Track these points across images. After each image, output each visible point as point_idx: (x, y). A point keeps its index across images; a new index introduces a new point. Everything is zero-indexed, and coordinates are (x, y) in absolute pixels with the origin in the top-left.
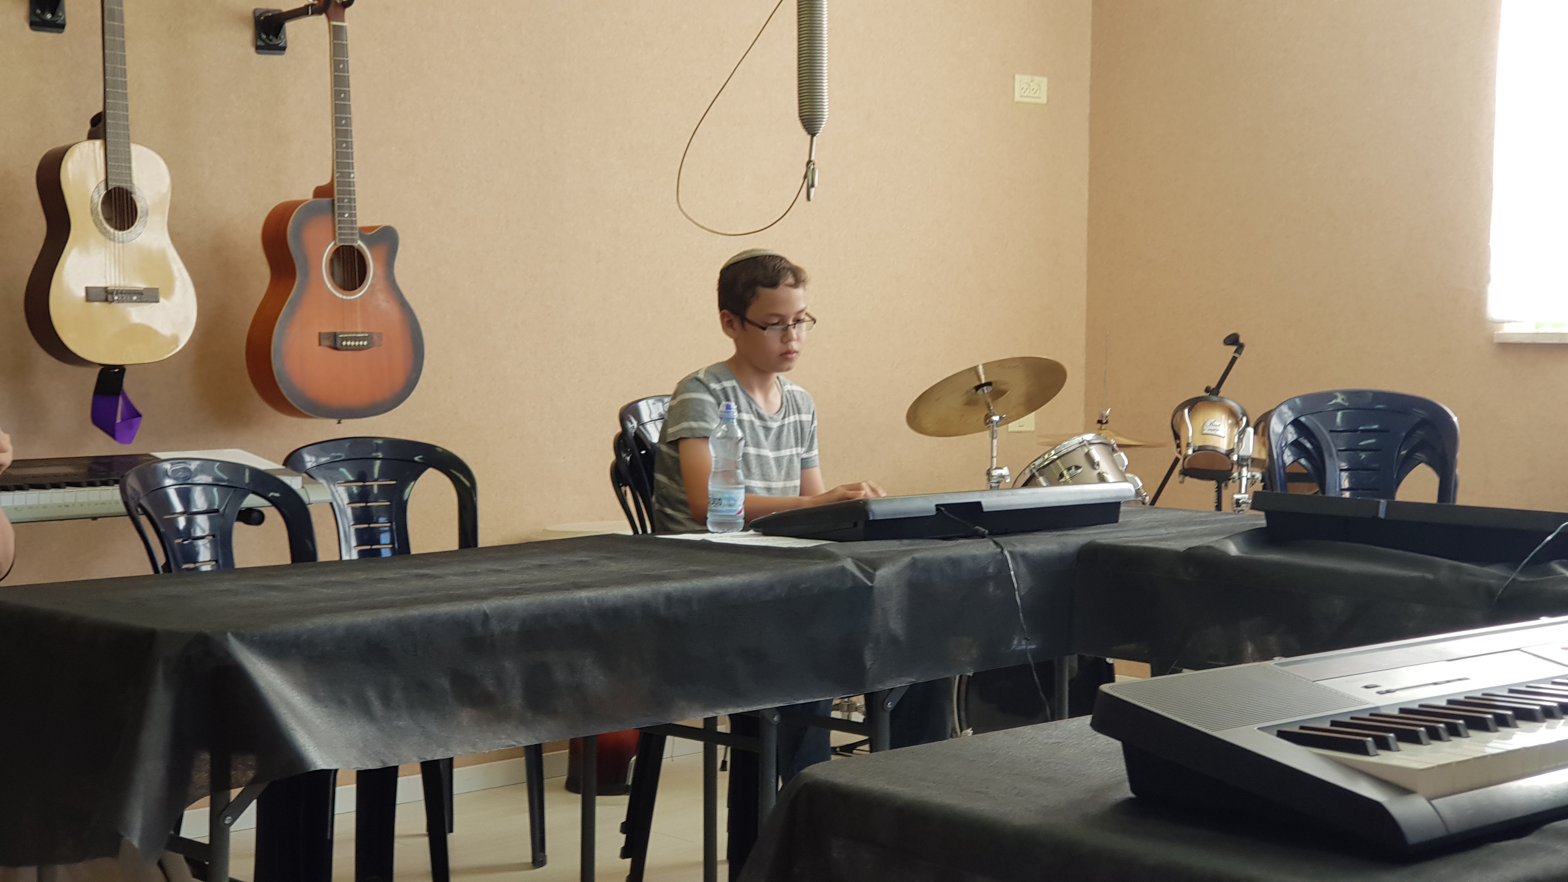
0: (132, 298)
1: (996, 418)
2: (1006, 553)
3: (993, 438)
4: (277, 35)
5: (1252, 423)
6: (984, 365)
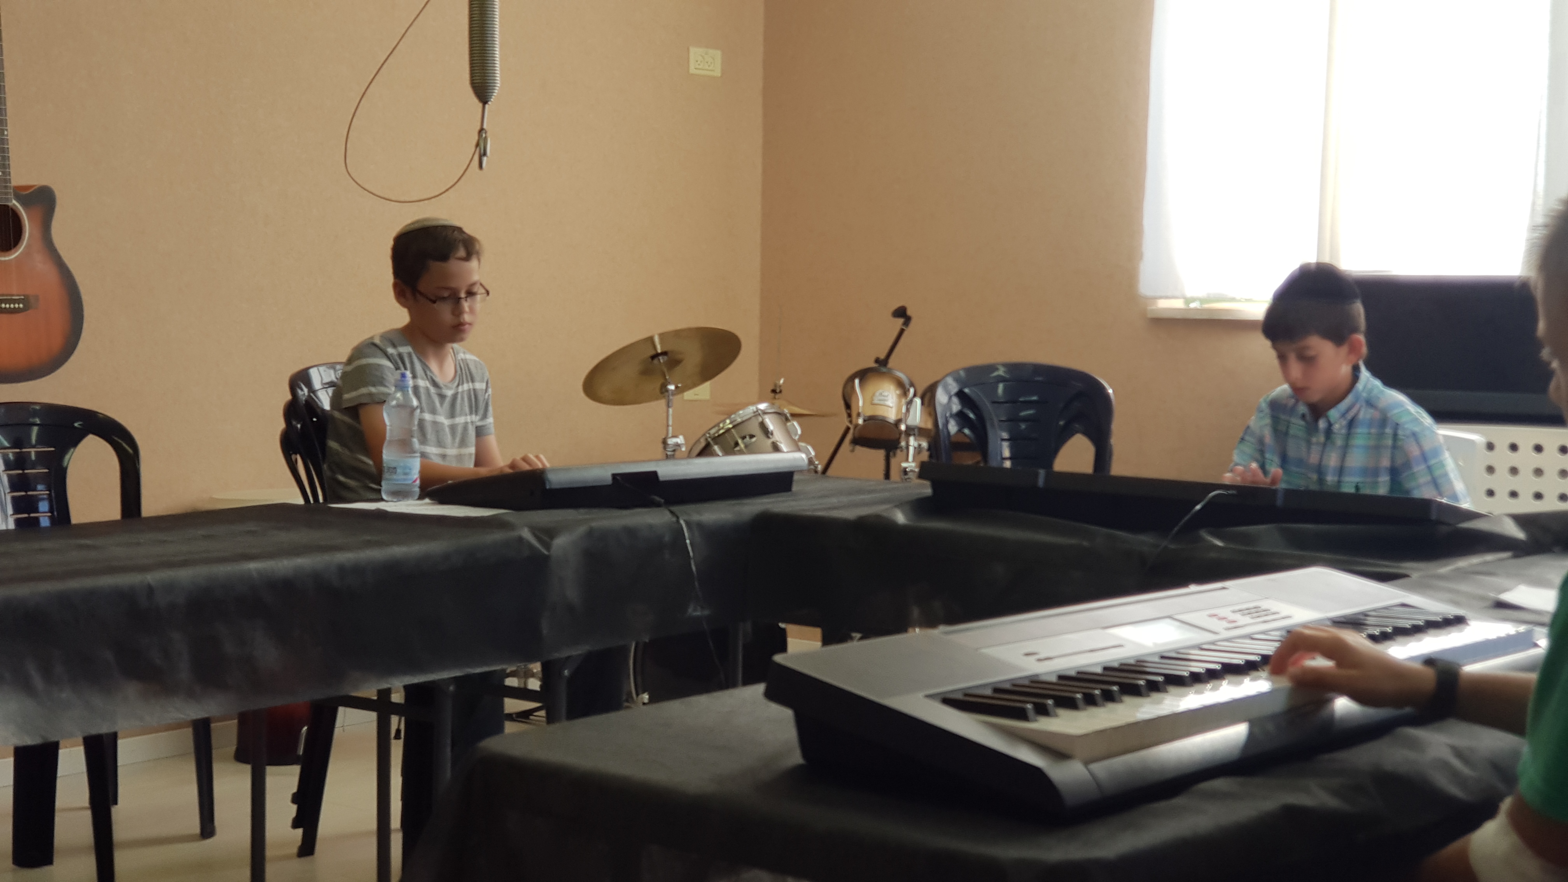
1: (672, 387)
2: (682, 522)
3: (668, 406)
5: (920, 393)
6: (660, 335)
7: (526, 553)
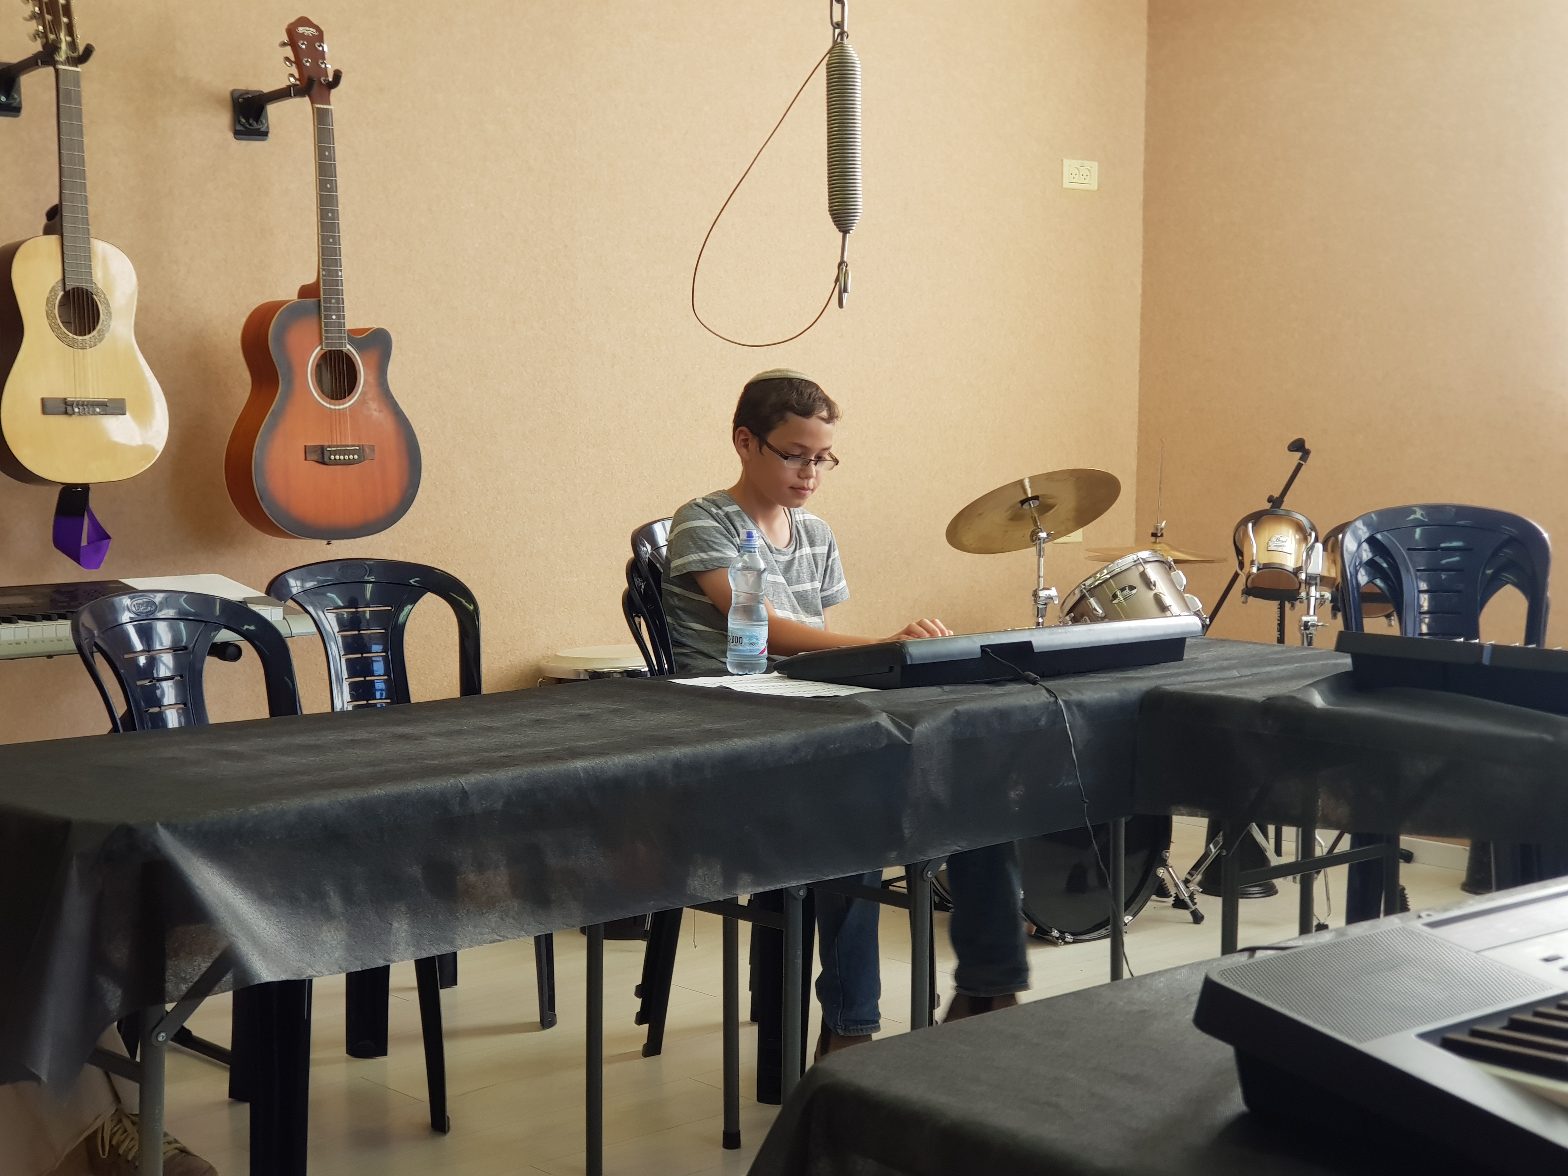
0: (94, 411)
1: (1043, 535)
2: (1061, 702)
3: (1040, 556)
4: (257, 120)
5: (1321, 539)
6: (1030, 478)
7: (884, 742)
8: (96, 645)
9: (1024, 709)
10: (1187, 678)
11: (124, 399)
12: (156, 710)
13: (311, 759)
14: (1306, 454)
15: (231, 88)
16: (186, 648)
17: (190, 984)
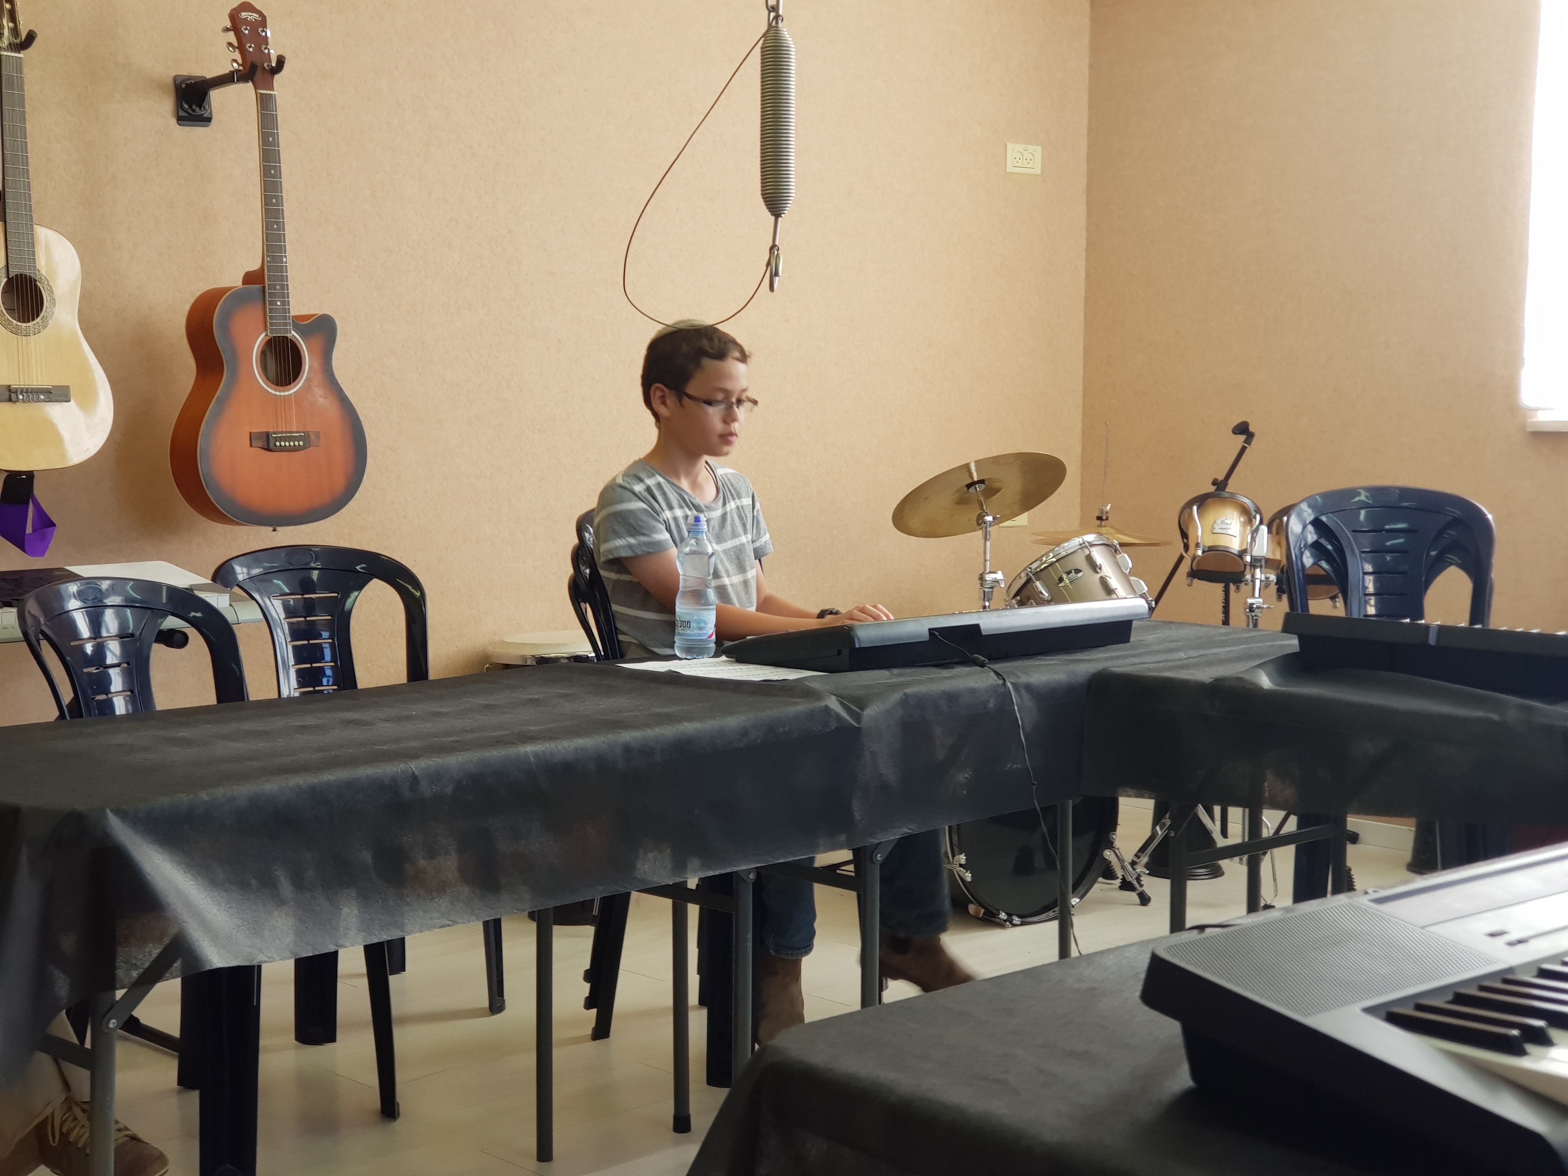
0: (38, 398)
1: (989, 518)
2: (1009, 684)
4: (200, 106)
5: (1266, 521)
6: (977, 463)
7: (833, 725)
8: (43, 633)
9: (973, 691)
10: (1135, 660)
11: (68, 386)
12: (102, 697)
13: (260, 745)
14: (1250, 436)
15: (174, 74)
16: (132, 635)
17: (141, 970)
